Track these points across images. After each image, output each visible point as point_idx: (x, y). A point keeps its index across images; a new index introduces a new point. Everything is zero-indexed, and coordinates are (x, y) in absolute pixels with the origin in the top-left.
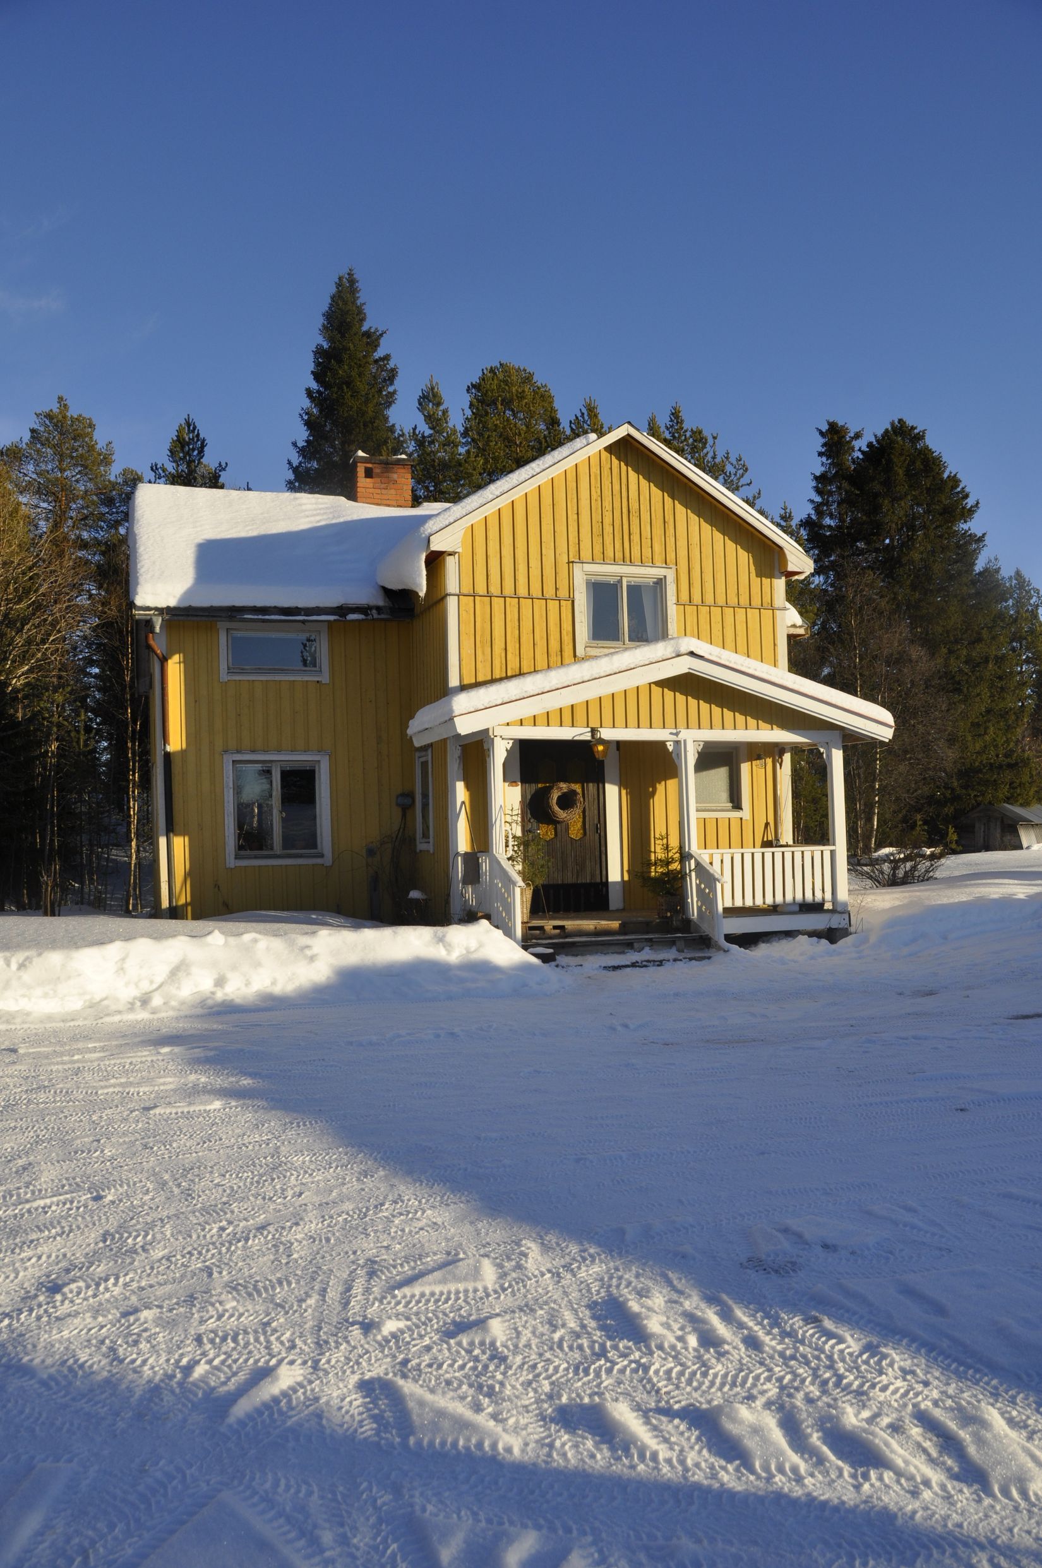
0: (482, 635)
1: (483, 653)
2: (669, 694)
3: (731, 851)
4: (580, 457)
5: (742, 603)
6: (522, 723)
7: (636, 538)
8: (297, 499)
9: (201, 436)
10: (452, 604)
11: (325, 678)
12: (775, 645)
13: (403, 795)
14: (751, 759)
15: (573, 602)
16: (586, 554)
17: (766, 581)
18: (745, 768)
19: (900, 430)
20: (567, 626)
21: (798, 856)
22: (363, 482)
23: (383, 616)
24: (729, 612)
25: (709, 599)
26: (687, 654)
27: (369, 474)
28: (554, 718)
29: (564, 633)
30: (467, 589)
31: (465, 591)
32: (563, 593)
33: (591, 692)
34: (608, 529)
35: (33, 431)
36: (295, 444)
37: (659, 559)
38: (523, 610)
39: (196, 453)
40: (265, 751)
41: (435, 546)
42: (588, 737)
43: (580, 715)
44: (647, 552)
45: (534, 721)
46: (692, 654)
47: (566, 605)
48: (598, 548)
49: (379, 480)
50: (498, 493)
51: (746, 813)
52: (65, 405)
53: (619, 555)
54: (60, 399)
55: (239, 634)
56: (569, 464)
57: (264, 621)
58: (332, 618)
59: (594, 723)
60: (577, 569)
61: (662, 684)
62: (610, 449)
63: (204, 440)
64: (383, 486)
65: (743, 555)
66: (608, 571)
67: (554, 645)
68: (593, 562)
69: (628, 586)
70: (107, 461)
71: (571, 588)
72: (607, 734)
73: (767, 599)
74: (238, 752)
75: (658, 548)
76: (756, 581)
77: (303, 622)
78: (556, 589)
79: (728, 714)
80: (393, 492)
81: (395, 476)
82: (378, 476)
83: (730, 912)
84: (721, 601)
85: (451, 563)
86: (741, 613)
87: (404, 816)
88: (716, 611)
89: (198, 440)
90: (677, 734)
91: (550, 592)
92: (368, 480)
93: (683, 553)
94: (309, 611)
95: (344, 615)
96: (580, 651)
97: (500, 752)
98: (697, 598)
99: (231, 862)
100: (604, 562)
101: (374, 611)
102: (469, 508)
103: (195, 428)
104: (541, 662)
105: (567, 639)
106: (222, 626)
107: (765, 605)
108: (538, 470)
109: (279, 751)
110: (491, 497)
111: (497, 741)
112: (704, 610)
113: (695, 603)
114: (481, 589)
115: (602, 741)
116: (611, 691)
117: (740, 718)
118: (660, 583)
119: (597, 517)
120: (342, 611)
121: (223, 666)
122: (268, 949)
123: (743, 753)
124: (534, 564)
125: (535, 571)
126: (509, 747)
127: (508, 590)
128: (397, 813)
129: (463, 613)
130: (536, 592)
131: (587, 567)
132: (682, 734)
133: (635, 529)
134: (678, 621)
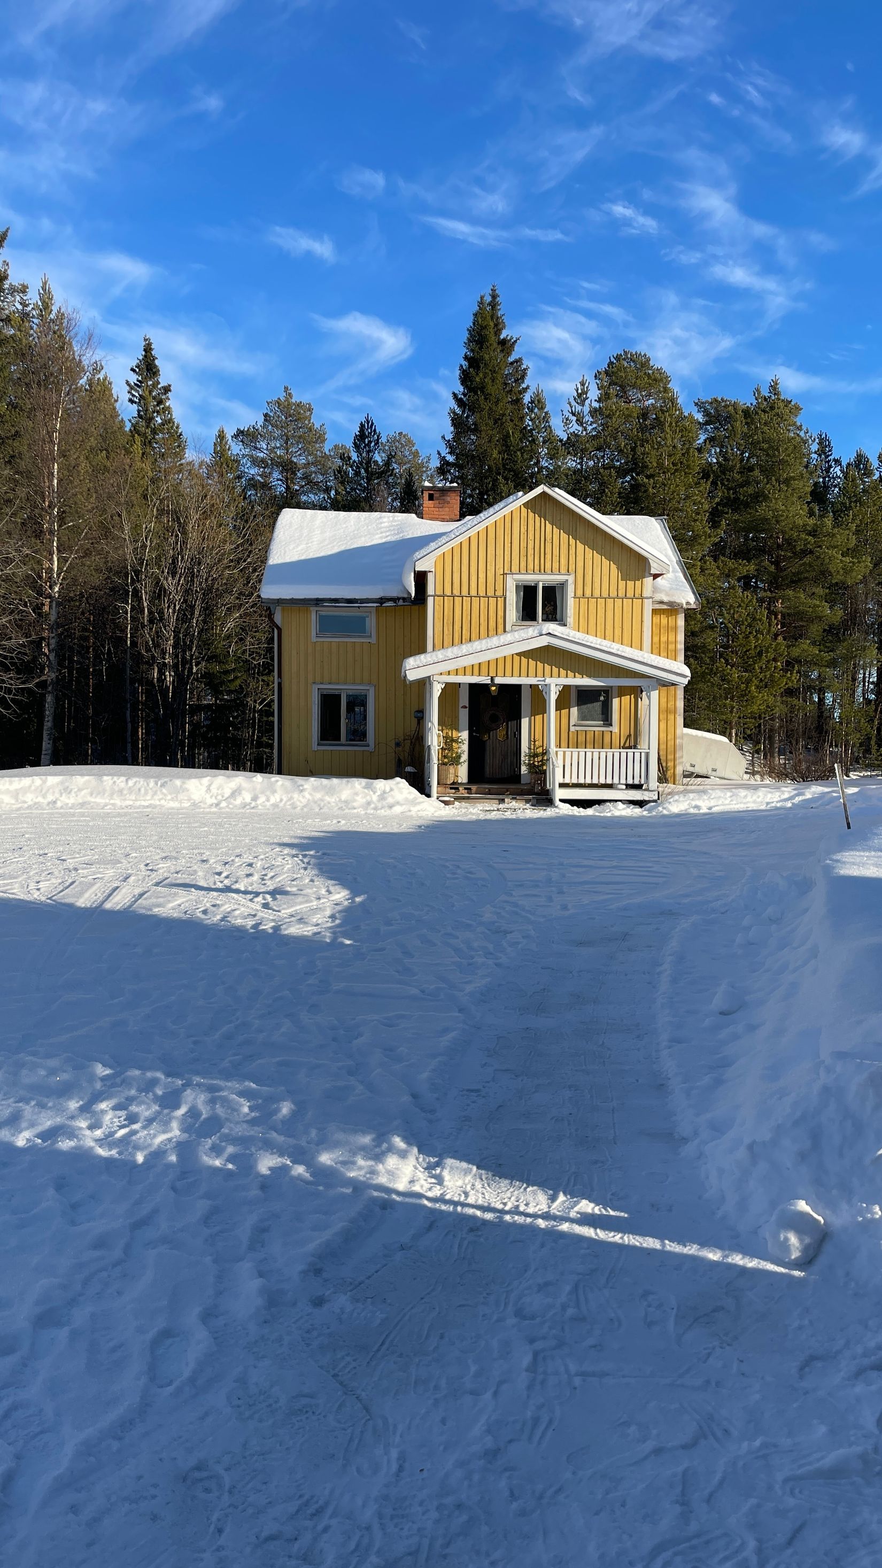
0: (448, 617)
1: (448, 630)
3: (612, 750)
5: (620, 595)
6: (449, 673)
7: (549, 556)
10: (430, 601)
11: (373, 640)
12: (642, 621)
13: (418, 711)
14: (620, 696)
15: (505, 599)
16: (515, 568)
18: (616, 702)
20: (500, 613)
21: (624, 755)
22: (427, 504)
23: (406, 604)
24: (610, 601)
25: (597, 594)
26: (546, 634)
27: (431, 498)
28: (469, 671)
29: (499, 617)
30: (439, 592)
31: (438, 593)
32: (499, 593)
33: (483, 658)
34: (530, 552)
35: (266, 415)
37: (563, 570)
38: (473, 604)
40: (338, 683)
41: (419, 568)
42: (489, 682)
43: (484, 669)
44: (556, 565)
45: (457, 672)
46: (549, 634)
47: (501, 601)
48: (523, 564)
49: (437, 502)
50: (458, 534)
51: (615, 729)
52: (290, 394)
53: (537, 568)
54: (286, 389)
55: (323, 613)
56: (506, 511)
57: (335, 607)
58: (375, 605)
59: (492, 674)
60: (509, 578)
62: (526, 505)
64: (441, 505)
65: (613, 567)
66: (530, 578)
67: (492, 623)
68: (520, 573)
69: (543, 587)
70: (321, 438)
71: (504, 589)
72: (498, 680)
73: (638, 592)
74: (322, 683)
75: (564, 562)
77: (359, 607)
78: (495, 590)
80: (447, 509)
81: (448, 499)
82: (437, 499)
83: (562, 785)
84: (605, 594)
85: (430, 578)
87: (419, 723)
88: (601, 601)
90: (544, 681)
91: (491, 593)
92: (430, 503)
93: (580, 565)
94: (362, 601)
95: (381, 604)
96: (508, 628)
97: (437, 690)
98: (588, 593)
99: (315, 747)
100: (527, 573)
101: (401, 600)
102: (440, 544)
105: (500, 621)
106: (313, 609)
107: (637, 596)
108: (483, 518)
109: (345, 683)
110: (454, 536)
111: (435, 683)
112: (593, 601)
113: (587, 596)
114: (448, 592)
115: (494, 685)
118: (563, 585)
119: (523, 544)
120: (382, 601)
121: (314, 633)
122: (282, 785)
123: (615, 692)
124: (482, 575)
125: (482, 580)
126: (443, 686)
127: (465, 593)
128: (415, 721)
129: (437, 606)
130: (482, 593)
131: (516, 577)
132: (548, 680)
133: (548, 553)
134: (574, 608)
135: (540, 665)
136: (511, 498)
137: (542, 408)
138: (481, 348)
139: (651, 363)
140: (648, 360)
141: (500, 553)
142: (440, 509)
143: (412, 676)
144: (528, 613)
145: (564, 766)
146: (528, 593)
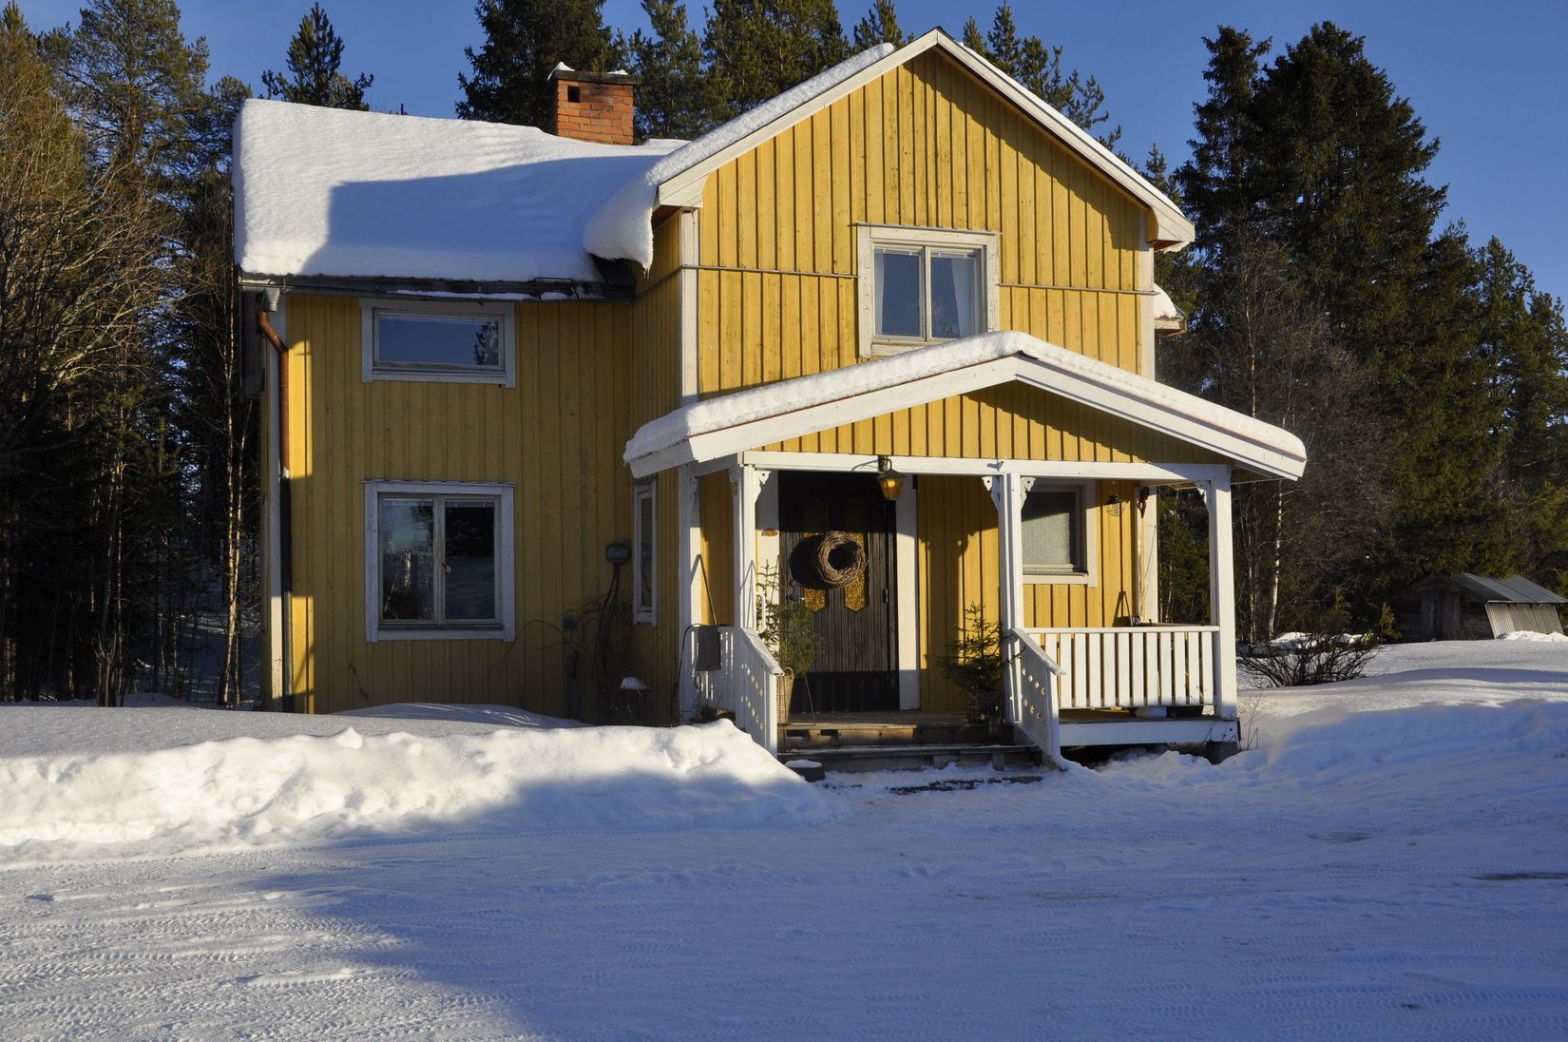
0: (729, 324)
2: (987, 410)
3: (1071, 630)
4: (870, 76)
5: (1092, 285)
6: (782, 447)
7: (945, 191)
8: (473, 128)
9: (336, 35)
10: (688, 280)
11: (510, 380)
12: (1137, 344)
13: (616, 545)
14: (1100, 502)
15: (856, 280)
16: (875, 214)
17: (1127, 254)
18: (1092, 515)
19: (1327, 38)
20: (847, 314)
22: (565, 107)
23: (591, 296)
24: (1073, 297)
25: (1046, 278)
26: (1014, 355)
27: (574, 96)
28: (828, 441)
29: (843, 323)
30: (709, 260)
31: (706, 263)
32: (843, 268)
33: (878, 406)
34: (907, 180)
35: (85, 14)
36: (469, 52)
37: (977, 223)
38: (787, 292)
39: (327, 59)
40: (425, 481)
41: (666, 200)
42: (874, 468)
43: (864, 438)
44: (960, 212)
45: (800, 445)
46: (1021, 354)
47: (846, 285)
48: (892, 206)
49: (587, 105)
50: (754, 126)
51: (1092, 578)
53: (921, 216)
55: (390, 316)
56: (854, 86)
57: (425, 299)
58: (520, 297)
59: (883, 449)
60: (863, 234)
61: (978, 396)
62: (911, 65)
63: (339, 41)
64: (593, 113)
65: (1096, 218)
66: (906, 238)
67: (829, 340)
68: (885, 225)
69: (933, 260)
70: (198, 64)
71: (853, 261)
72: (901, 464)
73: (1127, 278)
74: (386, 481)
75: (976, 206)
76: (1112, 254)
77: (481, 301)
78: (833, 262)
79: (1070, 440)
80: (607, 122)
81: (610, 100)
82: (587, 99)
83: (1069, 715)
84: (1062, 281)
85: (687, 224)
86: (1090, 299)
87: (616, 573)
88: (1055, 296)
89: (331, 41)
90: (998, 466)
91: (824, 267)
92: (573, 105)
93: (1010, 213)
94: (489, 287)
95: (539, 294)
96: (865, 350)
97: (752, 487)
98: (1029, 277)
99: (373, 634)
100: (900, 225)
101: (580, 289)
102: (714, 147)
103: (326, 23)
104: (811, 361)
105: (847, 335)
106: (367, 304)
107: (1125, 287)
108: (811, 94)
109: (444, 480)
110: (745, 131)
111: (748, 472)
112: (1038, 294)
113: (1026, 283)
114: (729, 260)
115: (893, 474)
116: (906, 404)
117: (1087, 445)
118: (978, 255)
119: (891, 162)
120: (535, 287)
121: (367, 362)
123: (1090, 493)
124: (804, 226)
125: (804, 237)
126: (764, 480)
127: (767, 262)
128: (608, 569)
129: (704, 294)
130: (805, 266)
131: (877, 232)
133: (944, 180)
134: (1002, 309)
141: (841, 177)
142: (594, 121)
146: (898, 269)
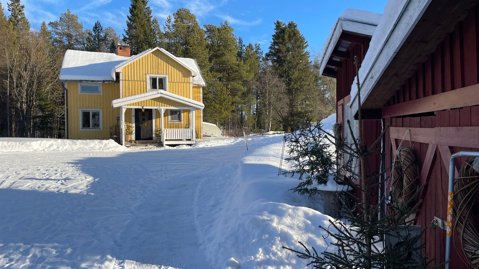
0: (127, 88)
1: (127, 91)
3: (182, 129)
4: (146, 54)
5: (183, 82)
6: (128, 105)
7: (160, 69)
9: (101, 26)
10: (121, 82)
11: (101, 94)
12: (190, 90)
13: (118, 117)
14: (184, 112)
15: (146, 82)
16: (149, 72)
17: (186, 78)
18: (182, 114)
20: (145, 86)
22: (119, 50)
24: (180, 84)
25: (176, 81)
26: (160, 93)
27: (120, 49)
28: (135, 104)
29: (144, 87)
31: (123, 79)
32: (144, 80)
34: (154, 67)
35: (61, 18)
37: (165, 73)
38: (136, 83)
39: (100, 30)
40: (89, 108)
41: (117, 71)
42: (141, 108)
43: (140, 104)
44: (162, 72)
45: (131, 105)
47: (145, 82)
48: (152, 71)
49: (123, 50)
51: (182, 122)
52: (69, 12)
53: (156, 72)
54: (68, 10)
55: (83, 85)
57: (87, 83)
58: (102, 82)
59: (143, 105)
60: (147, 75)
62: (152, 53)
65: (180, 73)
66: (154, 76)
67: (142, 89)
68: (151, 74)
69: (159, 79)
70: (81, 27)
71: (146, 79)
72: (145, 107)
73: (188, 81)
74: (83, 108)
75: (165, 71)
76: (183, 78)
77: (96, 83)
80: (126, 53)
81: (127, 49)
84: (178, 81)
85: (121, 75)
87: (118, 121)
88: (177, 83)
90: (160, 108)
91: (141, 80)
93: (170, 72)
94: (97, 81)
95: (104, 82)
96: (147, 91)
97: (124, 111)
98: (173, 81)
99: (81, 130)
100: (153, 74)
101: (111, 81)
103: (100, 24)
105: (145, 89)
106: (79, 84)
107: (188, 82)
109: (91, 108)
110: (128, 61)
111: (123, 108)
112: (174, 83)
114: (127, 79)
115: (143, 109)
116: (146, 99)
118: (165, 78)
119: (152, 65)
120: (104, 81)
121: (79, 91)
122: (68, 143)
123: (182, 111)
124: (138, 74)
125: (138, 75)
126: (126, 109)
127: (133, 79)
129: (123, 83)
130: (138, 80)
131: (149, 75)
132: (161, 108)
133: (160, 67)
134: (169, 85)
135: (158, 103)
136: (147, 50)
137: (157, 23)
138: (136, 3)
139: (190, 12)
140: (189, 11)
141: (144, 67)
142: (124, 53)
143: (115, 106)
144: (154, 86)
145: (167, 134)
146: (154, 80)
